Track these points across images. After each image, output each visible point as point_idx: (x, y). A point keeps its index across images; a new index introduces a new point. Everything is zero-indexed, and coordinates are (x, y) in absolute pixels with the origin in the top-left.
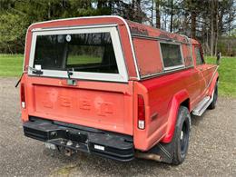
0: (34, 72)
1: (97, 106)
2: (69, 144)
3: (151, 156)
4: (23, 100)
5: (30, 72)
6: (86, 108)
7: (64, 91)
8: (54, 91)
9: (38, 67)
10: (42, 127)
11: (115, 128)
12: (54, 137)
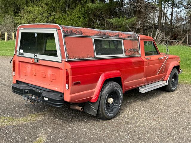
0: (19, 54)
1: (49, 76)
2: (34, 97)
3: (77, 108)
4: (14, 70)
5: (18, 54)
6: (44, 77)
7: (34, 66)
8: (29, 66)
9: (22, 51)
10: (22, 87)
11: (56, 89)
12: (27, 93)
